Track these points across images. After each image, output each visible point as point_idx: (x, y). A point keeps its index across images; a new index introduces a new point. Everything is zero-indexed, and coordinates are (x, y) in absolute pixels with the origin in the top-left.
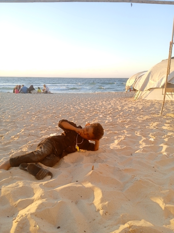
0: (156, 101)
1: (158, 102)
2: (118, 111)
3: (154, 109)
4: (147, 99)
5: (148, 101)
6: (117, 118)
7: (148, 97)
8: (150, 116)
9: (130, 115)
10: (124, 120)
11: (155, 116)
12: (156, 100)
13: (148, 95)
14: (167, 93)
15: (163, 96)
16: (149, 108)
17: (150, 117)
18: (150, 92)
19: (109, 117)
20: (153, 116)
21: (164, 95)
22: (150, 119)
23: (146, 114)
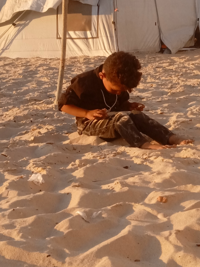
0: (40, 62)
1: (46, 64)
3: (34, 86)
4: (12, 54)
5: (13, 64)
7: (12, 47)
8: (26, 109)
11: (39, 107)
12: (38, 58)
13: (12, 40)
14: (72, 33)
15: (59, 44)
16: (18, 84)
17: (26, 112)
18: (19, 31)
20: (35, 106)
21: (62, 40)
22: (25, 117)
23: (10, 104)
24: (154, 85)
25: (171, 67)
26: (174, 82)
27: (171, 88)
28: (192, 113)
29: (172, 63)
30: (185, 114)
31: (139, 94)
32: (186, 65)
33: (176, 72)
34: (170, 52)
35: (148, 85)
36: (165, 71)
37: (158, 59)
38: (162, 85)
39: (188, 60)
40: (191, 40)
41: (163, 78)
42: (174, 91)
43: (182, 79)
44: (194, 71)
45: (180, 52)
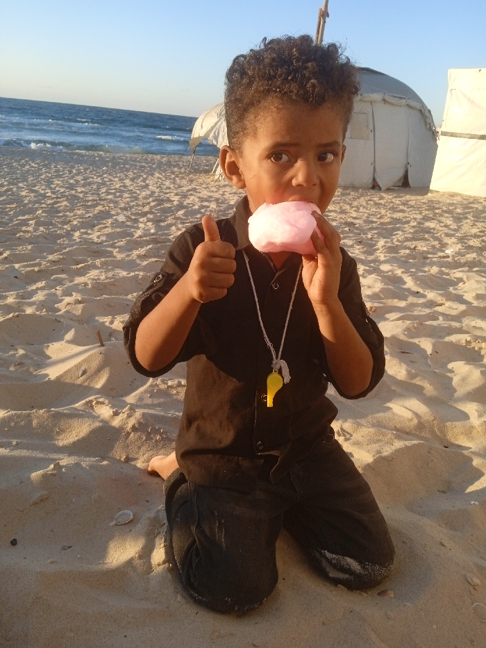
2: (171, 207)
6: (170, 225)
19: (147, 222)
24: (366, 215)
25: (381, 201)
26: (383, 213)
27: (380, 218)
28: (398, 241)
29: (381, 198)
30: (391, 241)
31: (353, 221)
32: (394, 200)
33: (384, 205)
34: (380, 189)
35: (361, 214)
36: (376, 204)
37: (369, 194)
38: (372, 215)
39: (396, 197)
40: (399, 180)
41: (374, 210)
42: (382, 221)
43: (389, 212)
44: (401, 207)
45: (388, 190)
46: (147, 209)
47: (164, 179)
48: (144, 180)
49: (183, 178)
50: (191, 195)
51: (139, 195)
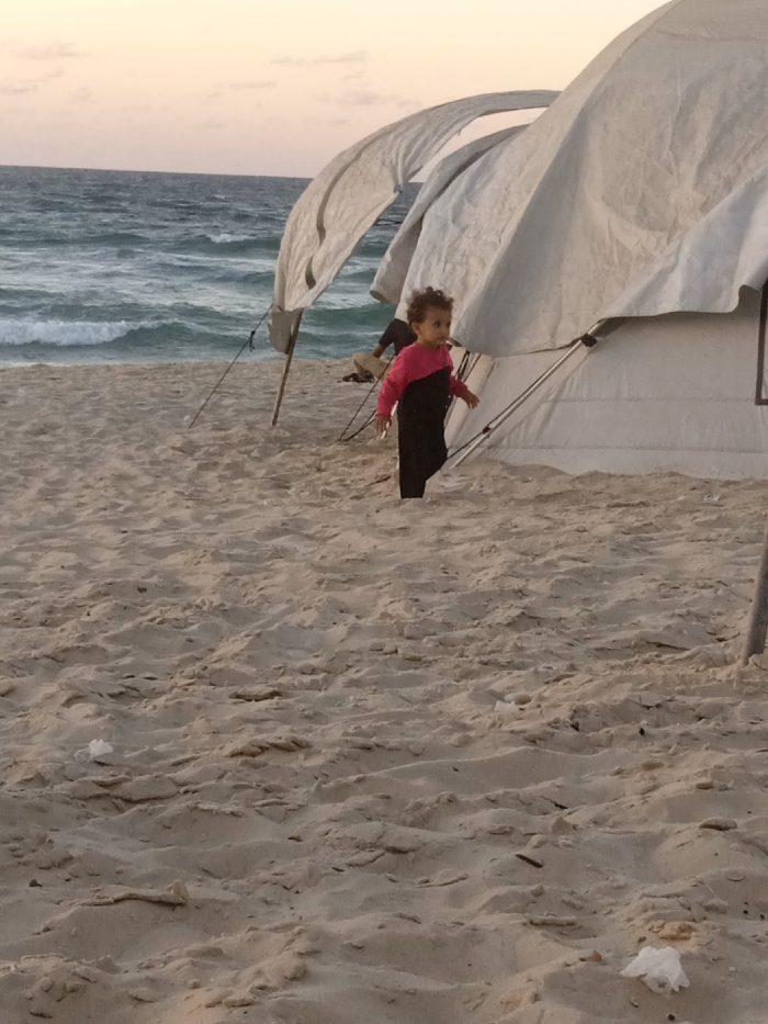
2: (180, 625)
6: (178, 715)
8: (620, 681)
9: (352, 674)
10: (282, 733)
11: (672, 676)
15: (765, 424)
16: (593, 577)
19: (68, 703)
46: (65, 635)
47: (147, 480)
48: (50, 493)
49: (237, 470)
50: (280, 553)
51: (28, 567)
